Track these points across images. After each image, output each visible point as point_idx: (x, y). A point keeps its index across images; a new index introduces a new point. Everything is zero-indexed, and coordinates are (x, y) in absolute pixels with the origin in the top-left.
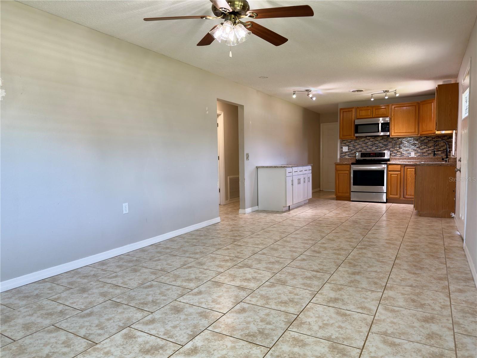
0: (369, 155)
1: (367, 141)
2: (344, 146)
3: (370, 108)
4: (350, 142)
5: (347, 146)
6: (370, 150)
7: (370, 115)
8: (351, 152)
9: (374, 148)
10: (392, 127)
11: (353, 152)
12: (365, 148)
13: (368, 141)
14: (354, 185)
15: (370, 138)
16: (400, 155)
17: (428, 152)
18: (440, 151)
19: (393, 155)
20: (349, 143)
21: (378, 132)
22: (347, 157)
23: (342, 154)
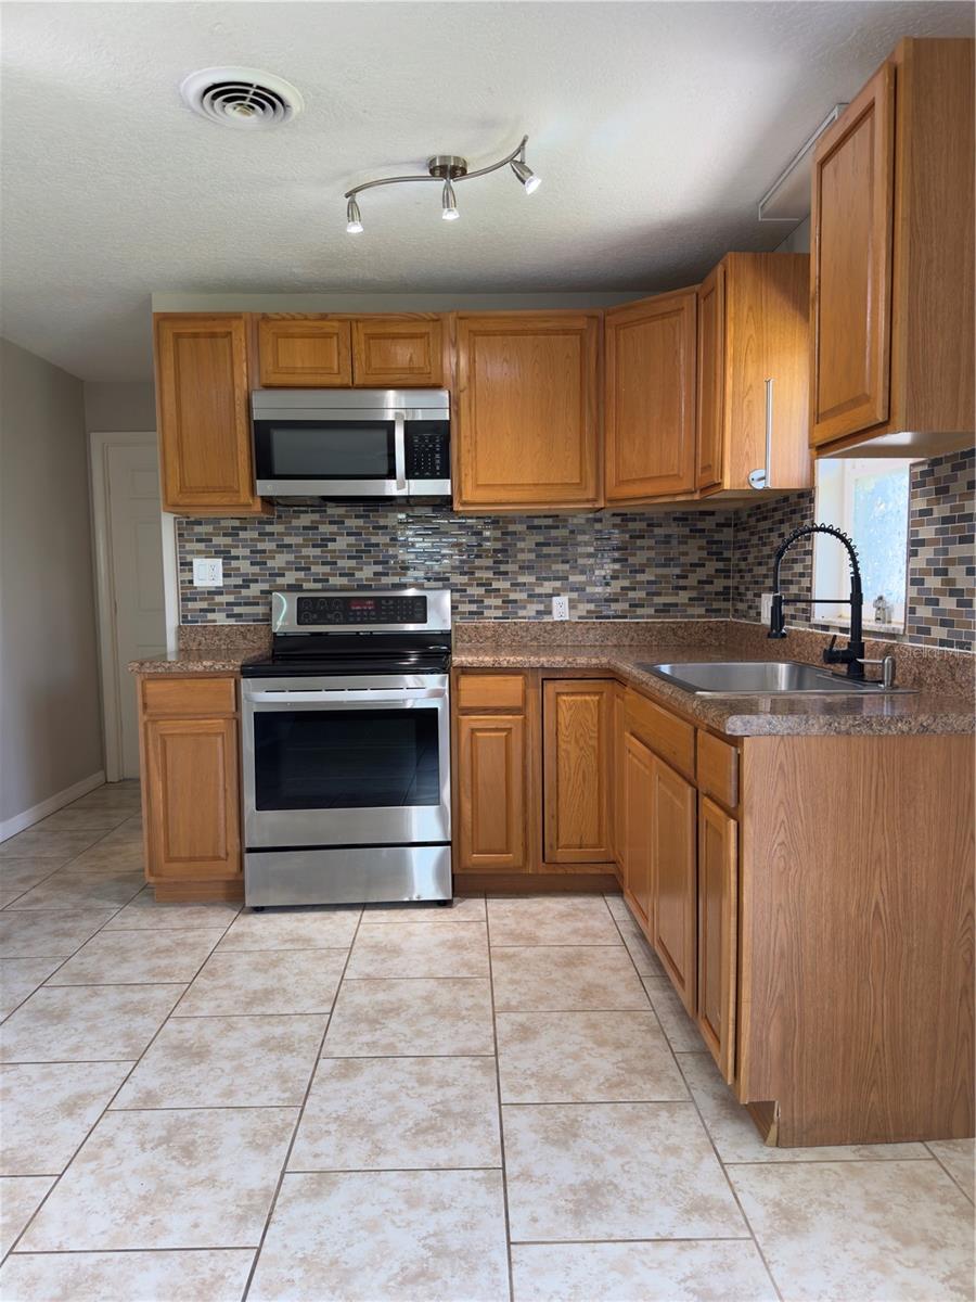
0: (343, 608)
1: (325, 529)
2: (199, 553)
3: (336, 324)
4: (233, 533)
5: (218, 554)
6: (344, 581)
7: (339, 373)
8: (244, 592)
9: (366, 572)
10: (461, 448)
11: (255, 590)
12: (317, 569)
13: (334, 528)
14: (261, 805)
15: (341, 511)
16: (499, 613)
17: (631, 594)
18: (684, 588)
19: (464, 613)
20: (228, 540)
21: (392, 475)
22: (220, 619)
23: (191, 605)
